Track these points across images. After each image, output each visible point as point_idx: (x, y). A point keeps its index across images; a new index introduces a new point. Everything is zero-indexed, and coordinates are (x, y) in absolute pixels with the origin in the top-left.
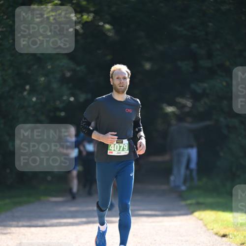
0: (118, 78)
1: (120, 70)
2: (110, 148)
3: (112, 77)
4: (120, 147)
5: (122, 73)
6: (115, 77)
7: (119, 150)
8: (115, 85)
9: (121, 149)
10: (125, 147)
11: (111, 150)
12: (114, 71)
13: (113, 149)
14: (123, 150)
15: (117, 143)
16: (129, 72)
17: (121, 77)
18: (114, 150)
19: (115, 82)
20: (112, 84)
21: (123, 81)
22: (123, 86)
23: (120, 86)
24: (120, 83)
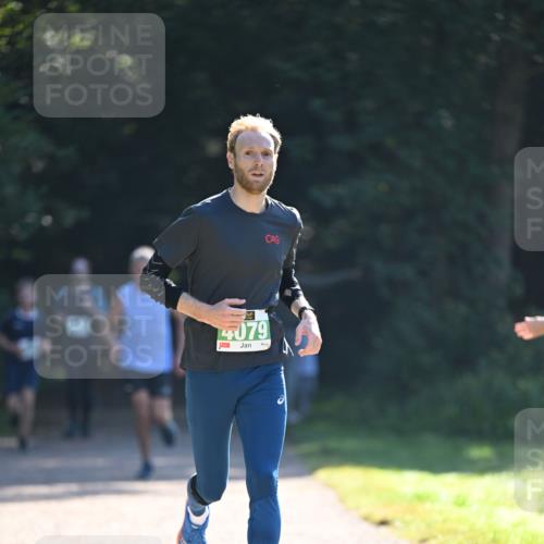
0: (248, 153)
1: (254, 130)
2: (223, 334)
3: (232, 149)
4: (249, 329)
5: (262, 140)
6: (241, 150)
7: (247, 339)
8: (241, 170)
9: (251, 336)
10: (260, 331)
11: (225, 338)
12: (239, 132)
13: (230, 336)
14: (256, 338)
16: (278, 136)
17: (258, 150)
18: (234, 339)
19: (240, 162)
20: (231, 166)
21: (262, 161)
22: (261, 175)
23: (254, 175)
24: (256, 167)
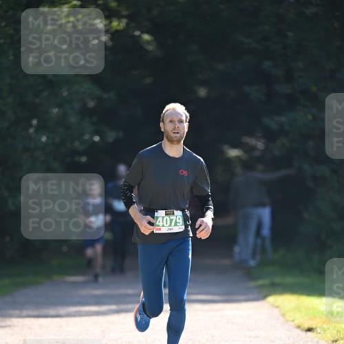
0: (171, 121)
1: (174, 109)
2: (157, 223)
3: (163, 121)
4: (171, 220)
5: (178, 114)
6: (167, 121)
7: (170, 225)
8: (167, 132)
9: (173, 224)
10: (178, 221)
11: (159, 226)
13: (161, 224)
14: (176, 225)
15: (166, 215)
16: (188, 115)
17: (176, 119)
18: (163, 226)
19: (166, 127)
20: (163, 130)
21: (178, 125)
22: (178, 133)
23: (174, 133)
24: (175, 129)
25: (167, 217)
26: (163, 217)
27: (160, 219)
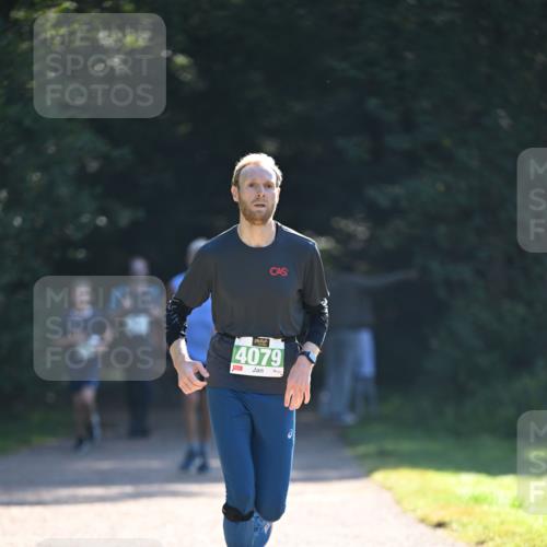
0: (251, 185)
1: (257, 164)
2: (237, 357)
3: (237, 183)
4: (262, 355)
5: (264, 172)
6: (244, 183)
7: (259, 364)
8: (245, 203)
9: (264, 362)
10: (274, 358)
11: (239, 361)
13: (243, 360)
14: (269, 363)
15: (254, 344)
16: (280, 174)
17: (259, 181)
18: (247, 363)
19: (243, 194)
20: (236, 199)
21: (264, 191)
22: (263, 206)
23: (257, 205)
24: (258, 198)
25: (256, 349)
26: (248, 348)
27: (243, 350)
